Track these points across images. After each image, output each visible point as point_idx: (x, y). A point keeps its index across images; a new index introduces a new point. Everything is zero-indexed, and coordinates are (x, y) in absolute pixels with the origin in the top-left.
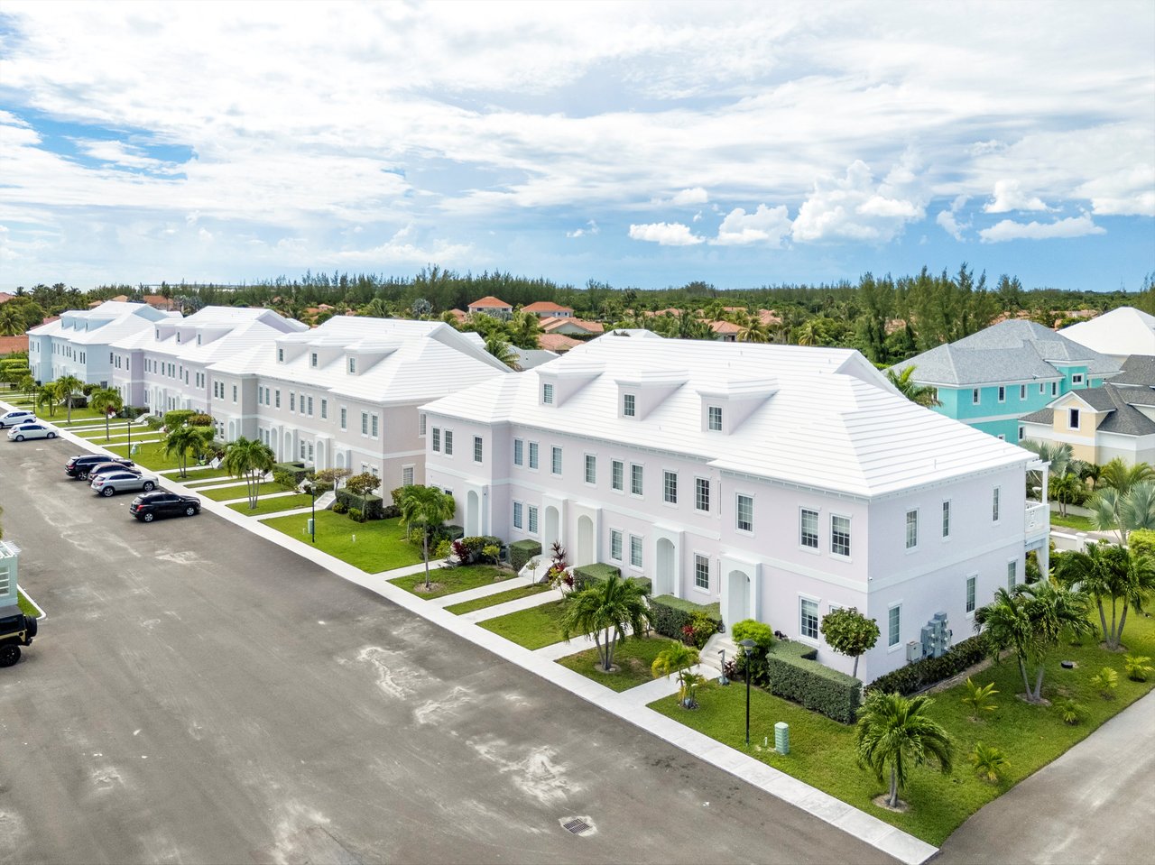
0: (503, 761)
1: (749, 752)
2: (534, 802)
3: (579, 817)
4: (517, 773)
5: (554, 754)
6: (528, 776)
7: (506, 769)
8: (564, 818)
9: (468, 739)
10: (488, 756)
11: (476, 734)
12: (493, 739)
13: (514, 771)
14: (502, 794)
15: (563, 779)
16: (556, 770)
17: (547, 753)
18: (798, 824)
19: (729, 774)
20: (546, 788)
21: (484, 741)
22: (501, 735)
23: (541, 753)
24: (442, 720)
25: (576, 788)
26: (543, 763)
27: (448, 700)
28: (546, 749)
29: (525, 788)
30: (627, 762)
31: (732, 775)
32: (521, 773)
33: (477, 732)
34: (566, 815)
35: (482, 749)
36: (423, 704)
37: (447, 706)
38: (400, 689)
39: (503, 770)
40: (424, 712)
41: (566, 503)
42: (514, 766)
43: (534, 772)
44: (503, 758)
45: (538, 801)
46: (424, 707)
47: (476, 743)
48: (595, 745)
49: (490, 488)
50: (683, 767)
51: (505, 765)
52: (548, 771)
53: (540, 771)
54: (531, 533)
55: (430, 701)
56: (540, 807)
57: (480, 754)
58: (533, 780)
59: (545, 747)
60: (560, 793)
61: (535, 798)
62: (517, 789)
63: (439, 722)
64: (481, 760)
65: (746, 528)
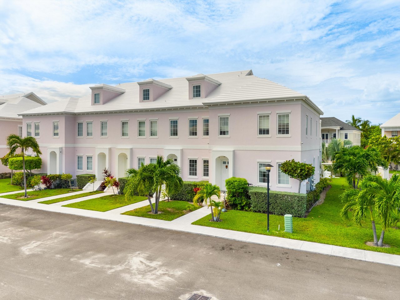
0: (109, 266)
1: (272, 234)
2: (149, 289)
3: (195, 292)
4: (123, 271)
5: (147, 255)
6: (133, 271)
7: (113, 271)
8: (182, 296)
9: (72, 257)
10: (93, 265)
11: (78, 254)
12: (93, 255)
13: (120, 270)
14: (117, 289)
15: (164, 268)
16: (154, 264)
17: (141, 255)
18: (346, 265)
19: (273, 246)
20: (153, 277)
21: (88, 257)
22: (99, 251)
23: (136, 256)
24: (45, 250)
25: (178, 273)
26: (141, 262)
27: (49, 239)
28: (139, 254)
29: (136, 280)
30: (202, 252)
31: (275, 247)
32: (128, 271)
33: (78, 253)
34: (184, 293)
35: (87, 262)
36: (29, 244)
37: (49, 242)
38: (6, 238)
39: (110, 272)
40: (29, 248)
41: (110, 149)
42: (119, 268)
43: (137, 268)
44: (107, 264)
45: (153, 288)
46: (29, 245)
47: (79, 259)
48: (174, 246)
49: (64, 149)
50: (242, 248)
51: (111, 268)
52: (148, 266)
53: (142, 267)
54: (89, 171)
55: (34, 241)
56: (157, 292)
57: (86, 265)
58: (139, 274)
59: (138, 252)
60: (167, 278)
61: (149, 285)
62: (129, 283)
63: (44, 252)
64: (88, 269)
65: (224, 134)
